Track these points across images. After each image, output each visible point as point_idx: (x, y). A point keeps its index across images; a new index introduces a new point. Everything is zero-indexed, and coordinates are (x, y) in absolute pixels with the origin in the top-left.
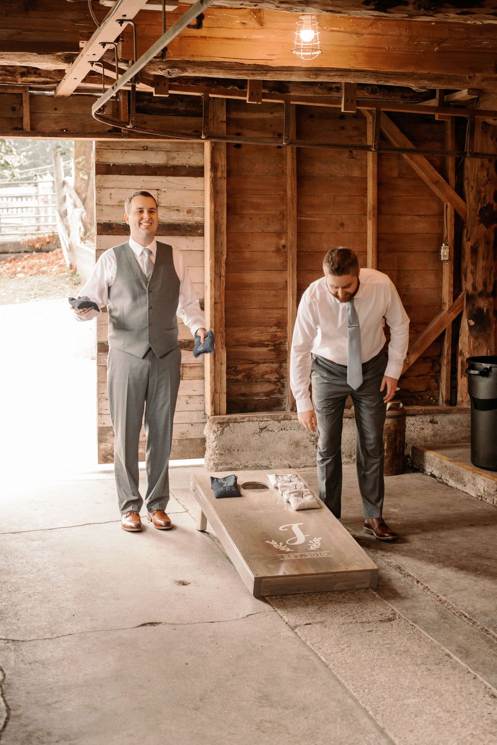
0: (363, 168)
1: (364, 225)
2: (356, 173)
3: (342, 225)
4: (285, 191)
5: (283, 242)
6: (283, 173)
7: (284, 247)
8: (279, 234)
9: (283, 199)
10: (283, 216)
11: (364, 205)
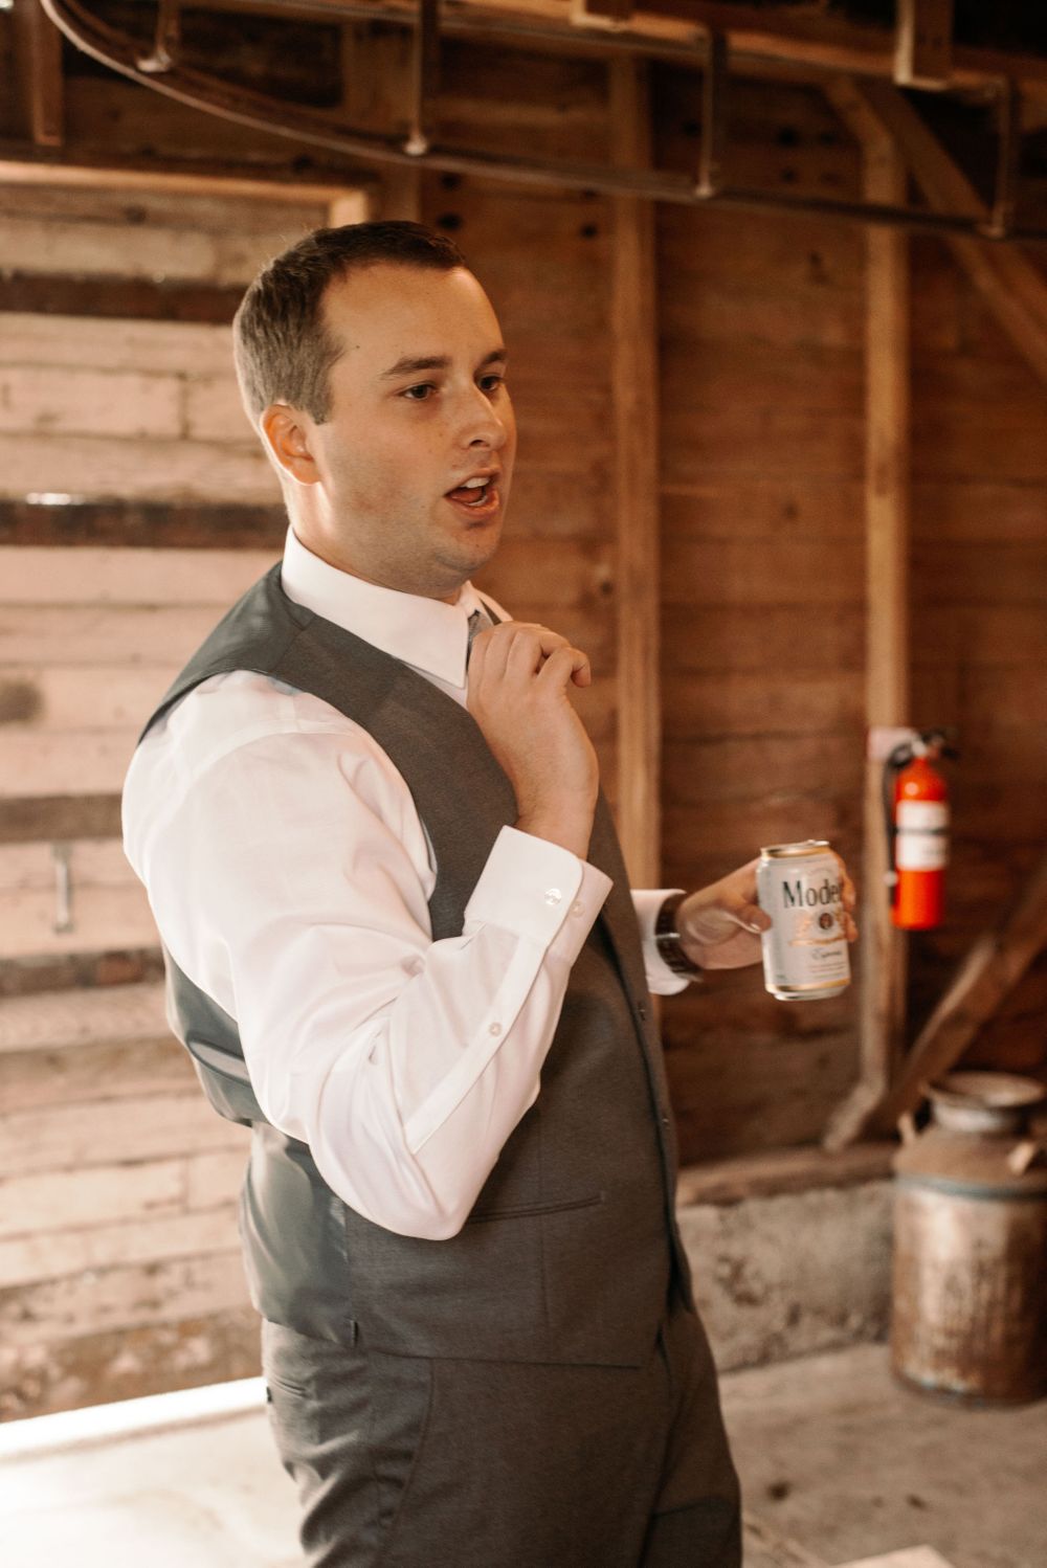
0: (856, 317)
1: (855, 512)
2: (833, 335)
3: (791, 512)
4: (607, 389)
5: (602, 572)
6: (602, 324)
7: (607, 588)
8: (592, 544)
9: (603, 419)
10: (601, 479)
11: (855, 446)
